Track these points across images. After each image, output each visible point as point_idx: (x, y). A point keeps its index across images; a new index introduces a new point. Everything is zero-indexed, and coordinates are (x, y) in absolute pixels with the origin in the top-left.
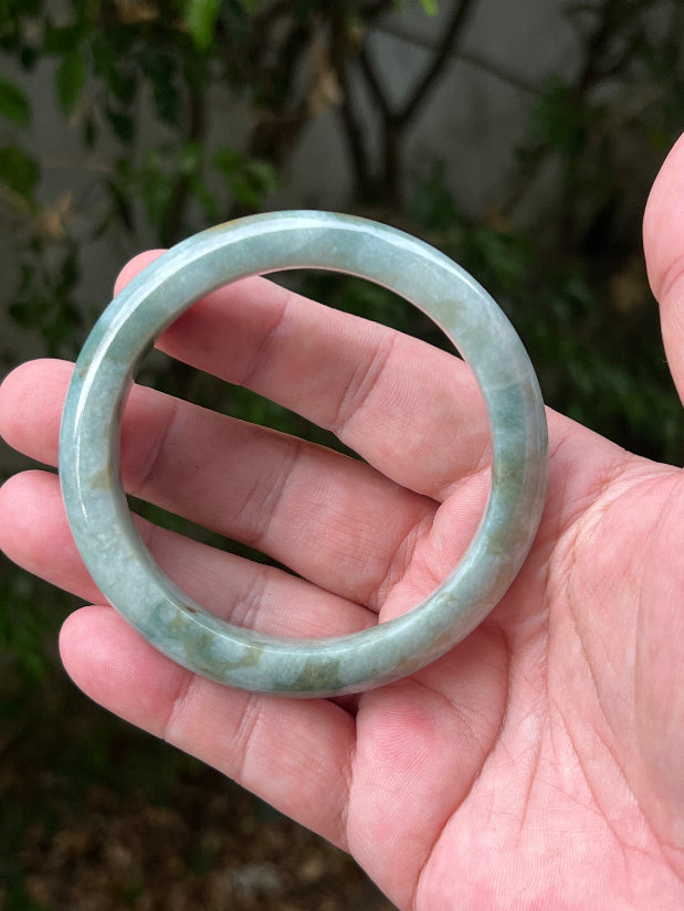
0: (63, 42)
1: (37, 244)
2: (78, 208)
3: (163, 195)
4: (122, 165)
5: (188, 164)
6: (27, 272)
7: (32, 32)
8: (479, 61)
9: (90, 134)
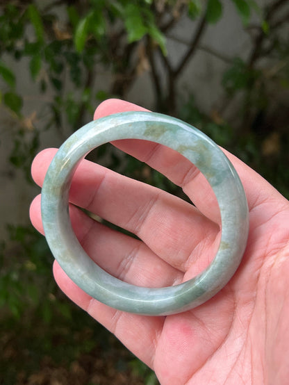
0: (32, 49)
1: (22, 132)
2: (39, 117)
3: (75, 111)
4: (57, 99)
5: (85, 98)
6: (17, 144)
7: (19, 45)
8: (208, 50)
9: (43, 87)
